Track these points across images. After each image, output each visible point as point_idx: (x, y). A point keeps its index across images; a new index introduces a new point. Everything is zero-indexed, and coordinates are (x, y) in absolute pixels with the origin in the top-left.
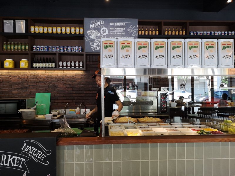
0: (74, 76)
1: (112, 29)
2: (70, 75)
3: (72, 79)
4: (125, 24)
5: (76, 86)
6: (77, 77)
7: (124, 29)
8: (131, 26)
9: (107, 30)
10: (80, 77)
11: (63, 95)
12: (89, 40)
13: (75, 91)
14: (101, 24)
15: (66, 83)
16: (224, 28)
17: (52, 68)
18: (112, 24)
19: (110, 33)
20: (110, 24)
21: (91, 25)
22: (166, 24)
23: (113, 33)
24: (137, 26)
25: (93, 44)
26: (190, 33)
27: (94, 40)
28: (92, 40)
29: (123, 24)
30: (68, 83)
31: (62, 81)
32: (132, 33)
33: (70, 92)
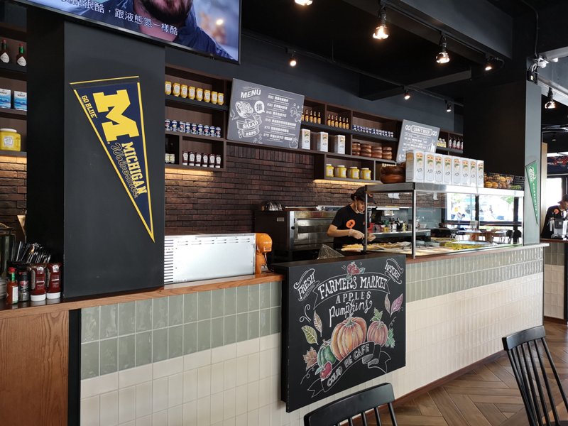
0: (194, 181)
1: (271, 105)
2: (189, 178)
3: (192, 187)
4: (287, 101)
5: (200, 201)
6: (201, 184)
7: (286, 108)
8: (295, 105)
9: (263, 106)
10: (205, 184)
11: (176, 218)
12: (237, 118)
13: (197, 209)
14: (256, 95)
15: (181, 193)
16: (378, 124)
17: (170, 163)
18: (272, 97)
19: (267, 112)
20: (269, 97)
21: (242, 93)
22: (331, 109)
23: (270, 113)
24: (302, 107)
25: (241, 126)
26: (353, 128)
27: (243, 119)
28: (241, 119)
29: (285, 100)
30: (186, 194)
31: (176, 189)
32: (295, 116)
33: (188, 211)
